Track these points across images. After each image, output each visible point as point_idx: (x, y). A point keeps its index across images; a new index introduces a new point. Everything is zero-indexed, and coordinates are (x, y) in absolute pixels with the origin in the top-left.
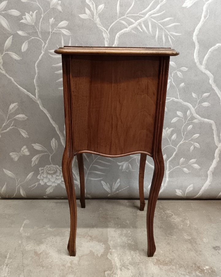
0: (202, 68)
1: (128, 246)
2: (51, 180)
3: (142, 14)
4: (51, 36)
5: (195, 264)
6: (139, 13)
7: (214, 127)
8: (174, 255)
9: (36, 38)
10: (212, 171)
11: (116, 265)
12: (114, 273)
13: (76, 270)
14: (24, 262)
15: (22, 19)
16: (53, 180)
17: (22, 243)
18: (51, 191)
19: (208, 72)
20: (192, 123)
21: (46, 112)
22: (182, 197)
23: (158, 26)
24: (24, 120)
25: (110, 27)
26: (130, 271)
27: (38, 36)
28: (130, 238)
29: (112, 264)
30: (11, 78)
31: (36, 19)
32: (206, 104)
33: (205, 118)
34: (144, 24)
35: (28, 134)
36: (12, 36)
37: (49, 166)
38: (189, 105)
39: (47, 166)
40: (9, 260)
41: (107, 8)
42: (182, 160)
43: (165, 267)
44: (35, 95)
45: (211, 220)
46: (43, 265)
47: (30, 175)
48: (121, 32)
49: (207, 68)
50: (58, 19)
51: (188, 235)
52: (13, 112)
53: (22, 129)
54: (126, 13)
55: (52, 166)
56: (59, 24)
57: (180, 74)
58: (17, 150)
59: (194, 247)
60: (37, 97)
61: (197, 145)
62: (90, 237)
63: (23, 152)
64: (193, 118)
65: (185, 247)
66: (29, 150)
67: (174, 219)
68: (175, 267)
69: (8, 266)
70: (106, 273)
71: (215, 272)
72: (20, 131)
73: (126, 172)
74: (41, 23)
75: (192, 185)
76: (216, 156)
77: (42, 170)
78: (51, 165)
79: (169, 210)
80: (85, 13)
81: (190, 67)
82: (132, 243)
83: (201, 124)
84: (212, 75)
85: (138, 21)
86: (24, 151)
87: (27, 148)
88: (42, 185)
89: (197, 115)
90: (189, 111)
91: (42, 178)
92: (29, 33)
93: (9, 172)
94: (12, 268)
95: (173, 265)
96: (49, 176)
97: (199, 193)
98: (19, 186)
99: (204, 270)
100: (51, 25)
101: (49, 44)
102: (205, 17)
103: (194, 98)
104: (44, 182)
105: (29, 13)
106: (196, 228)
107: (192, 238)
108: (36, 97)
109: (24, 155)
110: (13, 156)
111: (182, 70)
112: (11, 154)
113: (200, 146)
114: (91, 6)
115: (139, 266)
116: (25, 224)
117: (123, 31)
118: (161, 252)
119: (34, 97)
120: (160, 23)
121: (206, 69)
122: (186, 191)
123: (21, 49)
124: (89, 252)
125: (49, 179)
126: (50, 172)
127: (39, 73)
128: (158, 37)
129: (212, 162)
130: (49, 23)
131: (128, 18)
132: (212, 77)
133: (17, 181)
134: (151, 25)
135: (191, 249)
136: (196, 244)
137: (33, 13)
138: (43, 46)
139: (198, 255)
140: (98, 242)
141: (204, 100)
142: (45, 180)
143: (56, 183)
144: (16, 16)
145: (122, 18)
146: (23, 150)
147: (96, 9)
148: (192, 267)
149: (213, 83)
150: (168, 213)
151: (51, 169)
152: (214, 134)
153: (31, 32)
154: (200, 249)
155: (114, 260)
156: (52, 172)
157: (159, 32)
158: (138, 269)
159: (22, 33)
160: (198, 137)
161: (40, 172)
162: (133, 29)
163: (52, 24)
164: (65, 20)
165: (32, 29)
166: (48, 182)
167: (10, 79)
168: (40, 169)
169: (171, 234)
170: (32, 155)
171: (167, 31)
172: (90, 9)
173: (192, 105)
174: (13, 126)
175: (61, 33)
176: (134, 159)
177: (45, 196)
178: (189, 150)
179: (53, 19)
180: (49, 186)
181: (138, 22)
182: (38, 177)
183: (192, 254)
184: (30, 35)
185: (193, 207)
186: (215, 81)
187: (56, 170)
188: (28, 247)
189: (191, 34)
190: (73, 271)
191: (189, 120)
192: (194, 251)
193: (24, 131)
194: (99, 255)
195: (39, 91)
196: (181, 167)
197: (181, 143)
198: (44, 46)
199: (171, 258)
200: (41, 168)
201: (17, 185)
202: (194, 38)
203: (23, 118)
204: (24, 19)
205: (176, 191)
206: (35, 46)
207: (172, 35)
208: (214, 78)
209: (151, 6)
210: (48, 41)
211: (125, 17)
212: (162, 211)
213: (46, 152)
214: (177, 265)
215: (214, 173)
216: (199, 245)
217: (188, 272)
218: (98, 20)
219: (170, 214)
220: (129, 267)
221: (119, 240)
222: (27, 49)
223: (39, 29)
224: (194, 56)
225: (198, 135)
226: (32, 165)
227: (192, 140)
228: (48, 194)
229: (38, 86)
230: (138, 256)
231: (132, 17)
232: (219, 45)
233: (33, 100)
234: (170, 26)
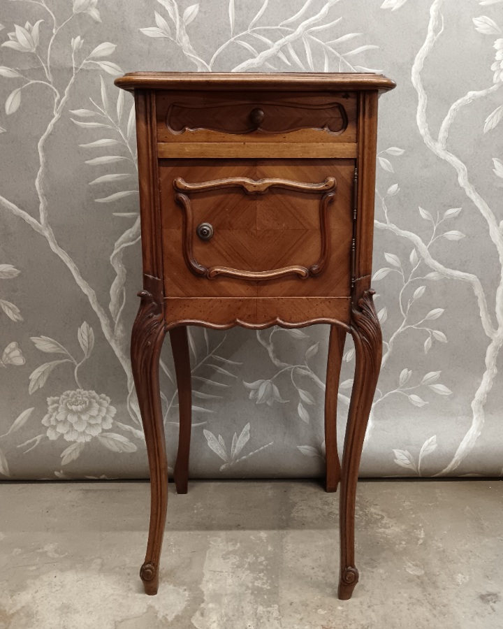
0: (438, 148)
1: (252, 593)
2: (75, 427)
3: (288, 26)
4: (75, 79)
6: (281, 24)
8: (373, 614)
9: (40, 82)
10: (481, 402)
15: (7, 39)
16: (80, 429)
18: (75, 456)
19: (452, 159)
20: (422, 280)
21: (64, 257)
23: (328, 52)
24: (11, 277)
25: (215, 56)
27: (45, 77)
28: (262, 574)
31: (40, 38)
32: (453, 235)
33: (454, 269)
34: (294, 48)
35: (20, 314)
37: (72, 392)
38: (414, 237)
39: (68, 392)
41: (205, 13)
42: (405, 373)
44: (37, 217)
45: (482, 528)
47: (25, 414)
48: (241, 66)
49: (450, 148)
50: (92, 39)
51: (416, 565)
54: (251, 24)
55: (80, 393)
56: (93, 49)
57: (387, 164)
59: (430, 594)
60: (42, 220)
61: (440, 335)
63: (9, 359)
64: (425, 269)
65: (405, 595)
66: (23, 354)
67: (385, 528)
73: (267, 405)
74: (52, 49)
76: (490, 363)
77: (54, 402)
78: (78, 390)
79: (376, 505)
80: (154, 24)
81: (409, 147)
82: (265, 586)
83: (447, 282)
84: (463, 164)
85: (280, 42)
86: (12, 355)
87: (19, 346)
88: (53, 441)
89: (433, 261)
90: (414, 251)
91: (53, 423)
92: (22, 72)
96: (72, 419)
97: (453, 457)
100: (75, 53)
101: (70, 95)
102: (436, 31)
103: (423, 220)
104: (56, 433)
105: (22, 25)
106: (442, 549)
107: (426, 573)
108: (40, 223)
109: (11, 366)
111: (391, 153)
113: (447, 339)
114: (168, 8)
119: (35, 221)
120: (330, 45)
121: (447, 150)
122: (419, 453)
123: (4, 108)
124: (145, 611)
125: (71, 426)
126: (74, 407)
127: (47, 164)
129: (481, 378)
130: (71, 48)
131: (255, 35)
134: (312, 50)
135: (419, 600)
136: (436, 587)
137: (33, 25)
138: (56, 100)
140: (174, 585)
141: (449, 225)
142: (61, 429)
143: (88, 435)
145: (241, 34)
146: (10, 353)
147: (181, 16)
149: (468, 183)
150: (371, 514)
151: (77, 400)
152: (479, 308)
153: (26, 67)
154: (445, 601)
156: (79, 408)
157: (330, 65)
159: (5, 71)
160: (441, 316)
161: (50, 408)
162: (267, 60)
164: (108, 40)
165: (30, 62)
166: (67, 433)
168: (49, 400)
169: (372, 564)
170: (31, 365)
171: (348, 64)
172: (165, 15)
173: (420, 236)
175: (98, 70)
176: (286, 370)
177: (59, 471)
178: (421, 349)
179: (79, 38)
180: (70, 443)
181: (278, 45)
182: (44, 421)
184: (26, 76)
186: (471, 180)
187: (90, 402)
189: (405, 69)
191: (416, 275)
192: (429, 606)
193: (11, 305)
194: (170, 619)
195: (47, 208)
196: (404, 392)
197: (400, 330)
198: (59, 102)
200: (52, 398)
203: (10, 273)
204: (11, 38)
205: (393, 452)
206: (37, 101)
208: (468, 171)
209: (308, 8)
210: (67, 89)
211: (249, 31)
212: (358, 508)
213: (64, 356)
215: (487, 406)
216: (443, 591)
218: (185, 39)
219: (378, 515)
221: (230, 581)
222: (19, 107)
223: (46, 63)
224: (415, 119)
225: (442, 310)
226: (30, 389)
227: (426, 323)
228: (65, 466)
229: (45, 195)
230: (277, 619)
231: (267, 33)
232: (474, 95)
233: (33, 230)
234: (355, 52)
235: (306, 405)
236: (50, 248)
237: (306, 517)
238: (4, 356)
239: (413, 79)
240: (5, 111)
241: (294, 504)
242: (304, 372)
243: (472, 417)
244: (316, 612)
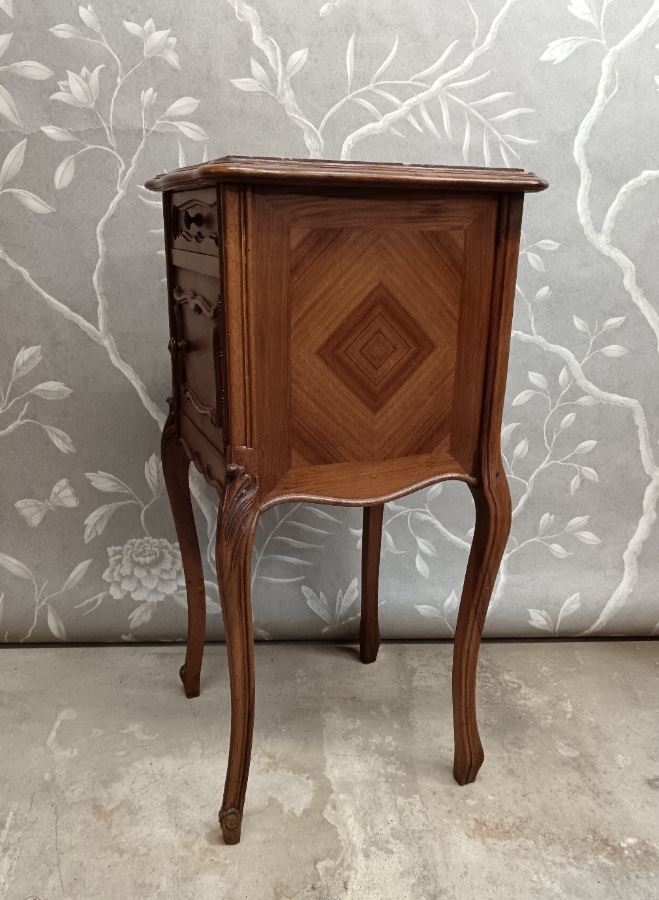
0: (602, 242)
1: (386, 781)
2: (144, 583)
3: (421, 81)
4: (145, 144)
5: (594, 832)
6: (412, 78)
7: (640, 420)
8: (530, 805)
9: (100, 147)
10: (635, 552)
11: (350, 843)
12: (345, 864)
13: (225, 859)
14: (59, 838)
15: (58, 90)
16: (151, 585)
17: (54, 779)
18: (147, 618)
19: (618, 255)
20: (573, 405)
21: (129, 373)
22: (546, 632)
23: (471, 116)
24: (61, 398)
25: (327, 117)
26: (395, 858)
27: (107, 141)
28: (393, 758)
29: (340, 838)
30: (22, 269)
31: (100, 89)
32: (613, 350)
33: (612, 392)
34: (427, 108)
35: (72, 444)
36: (25, 141)
37: (139, 541)
38: (566, 353)
39: (134, 540)
40: (11, 832)
41: (316, 61)
42: (546, 518)
43: (503, 843)
44: (94, 321)
45: (636, 699)
46: (121, 847)
47: (82, 567)
48: (359, 131)
49: (616, 242)
50: (169, 91)
51: (569, 745)
52: (25, 373)
53: (55, 425)
54: (375, 77)
55: (148, 541)
56: (169, 105)
57: (537, 261)
58: (39, 490)
59: (590, 780)
60: (101, 326)
61: (590, 473)
62: (270, 756)
63: (59, 500)
64: (577, 392)
65: (562, 781)
66: (77, 493)
67: (524, 699)
68: (532, 842)
69: (11, 852)
70: (320, 866)
71: (654, 855)
72: (50, 434)
74: (115, 104)
75: (577, 595)
76: (648, 507)
77: (116, 553)
78: (146, 538)
79: (510, 671)
80: (249, 74)
81: (566, 240)
82: (400, 772)
83: (602, 408)
84: (630, 262)
85: (411, 101)
86: (61, 495)
87: (71, 484)
88: (118, 601)
89: (588, 382)
90: (564, 370)
91: (117, 579)
92: (77, 134)
93: (15, 561)
94: (23, 858)
95: (527, 838)
96: (140, 573)
97: (598, 618)
98: (45, 606)
99: (623, 848)
100: (146, 111)
101: (139, 165)
102: (608, 92)
103: (578, 331)
104: (122, 591)
105: (78, 71)
106: (594, 725)
107: (581, 754)
108: (98, 330)
109: (61, 509)
110: (26, 512)
111: (543, 247)
112: (19, 504)
113: (599, 478)
114: (268, 53)
115: (421, 842)
116: (62, 722)
117: (363, 130)
118: (491, 798)
119: (92, 327)
120: (474, 107)
121: (613, 244)
122: (558, 614)
123: (53, 181)
124: (266, 804)
125: (139, 582)
126: (141, 560)
127: (107, 256)
128: (470, 148)
129: (637, 524)
130: (140, 103)
131: (378, 92)
132: (631, 269)
133: (39, 589)
134: (450, 112)
135: (579, 787)
136: (596, 771)
137: (92, 71)
138: (120, 172)
139: (603, 804)
140: (294, 773)
141: (609, 338)
142: (127, 586)
143: (160, 593)
144: (39, 81)
145: (360, 90)
146: (59, 492)
147: (284, 64)
148: (584, 840)
149: (635, 286)
150: (506, 681)
151: (144, 551)
152: (638, 440)
153: (83, 127)
154: (609, 788)
155: (345, 825)
156: (148, 560)
157: (472, 133)
158: (420, 852)
159: (55, 132)
160: (593, 450)
161: (112, 561)
162: (393, 124)
163: (150, 108)
164: (189, 94)
165: (87, 121)
166: (135, 590)
167: (19, 274)
168: (110, 550)
169: (518, 744)
170: (86, 508)
171: (495, 132)
172: (263, 62)
173: (572, 352)
174: (25, 416)
175: (176, 133)
176: (402, 515)
177: (127, 635)
178: (567, 490)
179: (151, 90)
180: (140, 603)
181: (409, 105)
182: (106, 575)
183: (585, 801)
184: (81, 139)
185: (582, 662)
186: (640, 282)
187: (161, 553)
188: (73, 791)
189: (565, 141)
190: (216, 863)
191: (565, 399)
192: (591, 793)
193: (61, 433)
194: (298, 812)
195: (107, 311)
196: (545, 541)
197: (543, 466)
198: (124, 174)
199: (521, 814)
200: (113, 548)
201: (37, 601)
202: (577, 153)
203: (59, 393)
204: (62, 88)
205: (529, 613)
206: (96, 174)
207: (510, 142)
208: (636, 272)
209: (448, 57)
210: (135, 157)
211: (371, 86)
212: (488, 675)
213: (129, 497)
214: (540, 837)
215: (643, 559)
216: (604, 776)
217: (574, 858)
218: (289, 95)
219: (514, 683)
220: (390, 846)
221: (358, 766)
222: (73, 180)
223: (108, 123)
224: (576, 205)
225: (594, 443)
226: (85, 537)
227: (574, 458)
228: (135, 629)
229: (105, 294)
230: (419, 811)
231: (393, 89)
232: (650, 176)
233: (89, 338)
234: (505, 116)
235: (424, 556)
236: (110, 361)
237: (431, 687)
238: (52, 496)
239: (576, 154)
240: (53, 184)
241: (413, 671)
242: (424, 517)
243: (623, 570)
244: (464, 802)
